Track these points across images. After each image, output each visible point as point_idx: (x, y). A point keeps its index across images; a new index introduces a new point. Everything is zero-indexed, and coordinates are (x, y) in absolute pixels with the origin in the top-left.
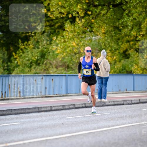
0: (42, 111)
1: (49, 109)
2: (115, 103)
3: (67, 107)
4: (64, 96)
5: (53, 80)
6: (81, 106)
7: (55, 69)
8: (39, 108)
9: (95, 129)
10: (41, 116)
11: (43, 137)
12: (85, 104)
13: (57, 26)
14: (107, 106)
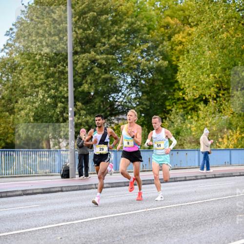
0: (177, 181)
1: (184, 179)
2: (241, 174)
3: (199, 177)
4: (196, 168)
5: (187, 154)
6: (211, 176)
7: (189, 145)
8: (175, 178)
9: (223, 196)
10: (176, 185)
11: (179, 203)
12: (215, 175)
13: (189, 108)
14: (234, 176)
